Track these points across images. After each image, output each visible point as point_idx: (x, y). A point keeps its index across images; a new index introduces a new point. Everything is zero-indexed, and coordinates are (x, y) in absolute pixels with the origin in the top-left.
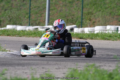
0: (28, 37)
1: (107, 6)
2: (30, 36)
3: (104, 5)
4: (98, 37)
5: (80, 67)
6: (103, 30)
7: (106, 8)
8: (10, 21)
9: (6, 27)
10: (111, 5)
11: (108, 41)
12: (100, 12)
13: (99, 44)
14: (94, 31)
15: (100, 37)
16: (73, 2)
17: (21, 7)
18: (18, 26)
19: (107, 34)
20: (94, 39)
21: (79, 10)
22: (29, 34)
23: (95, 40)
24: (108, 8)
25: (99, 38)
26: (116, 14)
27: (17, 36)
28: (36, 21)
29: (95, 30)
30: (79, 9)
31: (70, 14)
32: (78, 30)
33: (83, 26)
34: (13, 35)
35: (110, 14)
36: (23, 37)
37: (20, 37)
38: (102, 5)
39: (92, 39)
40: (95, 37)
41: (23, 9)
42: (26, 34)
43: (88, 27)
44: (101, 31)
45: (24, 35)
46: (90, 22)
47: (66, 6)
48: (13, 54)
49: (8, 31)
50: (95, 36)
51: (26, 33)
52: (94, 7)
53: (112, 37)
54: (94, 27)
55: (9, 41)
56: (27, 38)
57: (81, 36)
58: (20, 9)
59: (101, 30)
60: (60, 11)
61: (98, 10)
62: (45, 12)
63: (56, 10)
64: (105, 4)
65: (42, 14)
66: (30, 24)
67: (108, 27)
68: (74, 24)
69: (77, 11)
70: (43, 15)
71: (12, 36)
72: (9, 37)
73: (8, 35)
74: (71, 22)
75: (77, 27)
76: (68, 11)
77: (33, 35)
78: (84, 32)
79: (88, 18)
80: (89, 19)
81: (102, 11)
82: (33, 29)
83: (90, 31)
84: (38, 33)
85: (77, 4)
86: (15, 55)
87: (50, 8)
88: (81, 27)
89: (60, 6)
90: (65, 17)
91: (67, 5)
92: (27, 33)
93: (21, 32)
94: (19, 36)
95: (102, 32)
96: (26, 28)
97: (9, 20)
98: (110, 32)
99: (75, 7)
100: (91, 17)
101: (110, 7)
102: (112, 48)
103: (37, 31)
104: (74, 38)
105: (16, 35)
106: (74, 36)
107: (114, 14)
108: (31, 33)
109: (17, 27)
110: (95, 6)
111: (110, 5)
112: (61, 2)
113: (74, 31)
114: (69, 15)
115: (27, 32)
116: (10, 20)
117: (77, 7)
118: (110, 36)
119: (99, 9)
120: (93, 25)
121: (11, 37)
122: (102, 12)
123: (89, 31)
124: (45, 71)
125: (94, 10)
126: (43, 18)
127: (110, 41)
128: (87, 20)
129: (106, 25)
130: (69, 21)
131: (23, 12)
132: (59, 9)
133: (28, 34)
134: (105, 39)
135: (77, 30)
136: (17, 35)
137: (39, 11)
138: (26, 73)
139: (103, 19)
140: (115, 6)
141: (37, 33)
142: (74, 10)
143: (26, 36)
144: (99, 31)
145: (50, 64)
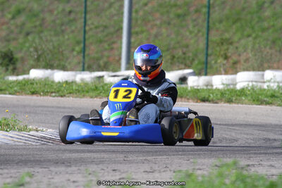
0: (81, 98)
1: (266, 24)
2: (84, 96)
3: (258, 22)
4: (243, 98)
5: (201, 168)
6: (256, 82)
7: (263, 30)
8: (38, 59)
9: (29, 73)
10: (276, 23)
11: (268, 107)
12: (250, 39)
13: (246, 114)
14: (236, 84)
15: (249, 98)
16: (185, 15)
17: (63, 28)
18: (56, 71)
19: (265, 90)
20: (235, 103)
21: (200, 34)
22: (83, 91)
23: (238, 103)
24: (268, 28)
25: (246, 101)
27: (54, 94)
28: (98, 59)
29: (238, 81)
30: (199, 31)
31: (178, 43)
32: (198, 80)
33: (208, 70)
34: (46, 93)
35: (274, 42)
36: (69, 97)
37: (62, 96)
38: (254, 23)
39: (230, 101)
40: (238, 98)
41: (69, 31)
42: (76, 90)
43: (221, 74)
44: (251, 84)
45: (70, 93)
46: (225, 62)
47: (169, 24)
48: (44, 138)
49: (32, 84)
50: (237, 95)
51: (74, 87)
52: (234, 26)
53: (277, 97)
54: (236, 73)
55: (36, 107)
56: (78, 99)
57: (203, 95)
58: (63, 31)
59: (252, 81)
60: (156, 36)
61: (246, 33)
62: (120, 37)
63: (144, 34)
64: (261, 20)
65: (114, 43)
66: (86, 66)
67: (269, 74)
68: (189, 67)
69: (196, 35)
70: (115, 46)
71: (43, 95)
72: (34, 97)
73: (33, 93)
74: (182, 63)
75: (194, 74)
76: (173, 36)
77: (91, 94)
78: (212, 86)
79: (222, 53)
80: (224, 56)
81: (254, 35)
82: (92, 78)
83: (225, 82)
84: (103, 87)
85: (195, 20)
86: (50, 139)
87: (133, 30)
88: (204, 73)
89: (156, 25)
90: (168, 50)
91: (172, 22)
92: (77, 88)
93: (64, 85)
94: (59, 96)
95: (253, 85)
96: (75, 76)
97: (36, 57)
98: (272, 85)
99: (191, 28)
100: (227, 49)
101: (273, 26)
102: (277, 123)
103: (102, 84)
104: (188, 99)
105: (52, 93)
106: (187, 95)
108: (86, 88)
109: (53, 74)
110: (238, 24)
111: (272, 23)
112: (158, 15)
113: (187, 84)
114: (177, 45)
115: (79, 86)
116: (39, 57)
117: (194, 26)
118: (273, 96)
119: (248, 31)
120: (234, 68)
121: (39, 98)
122: (255, 38)
123: (223, 84)
124: (118, 177)
125: (234, 34)
126: (116, 53)
127: (274, 107)
128: (218, 57)
129: (264, 70)
130: (175, 59)
131: (68, 39)
132: (154, 31)
133: (79, 92)
134: (262, 102)
135: (194, 82)
136: (55, 92)
137: (107, 36)
138: (74, 182)
139: (255, 55)
141: (101, 88)
142: (188, 34)
143: (75, 95)
144: (247, 83)
145: (131, 162)
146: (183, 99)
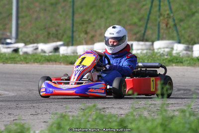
1: (113, 9)
3: (108, 8)
7: (112, 13)
10: (121, 8)
12: (103, 20)
16: (56, 4)
21: (68, 17)
24: (115, 12)
26: (129, 22)
30: (67, 15)
31: (52, 23)
32: (67, 50)
33: (74, 42)
38: (105, 8)
43: (83, 45)
46: (85, 36)
47: (45, 10)
52: (91, 11)
54: (93, 43)
57: (71, 59)
60: (36, 19)
61: (100, 16)
62: (11, 20)
63: (28, 18)
64: (110, 6)
65: (6, 24)
68: (60, 40)
69: (64, 18)
70: (7, 27)
74: (55, 37)
75: (64, 45)
76: (48, 19)
78: (77, 53)
79: (83, 30)
80: (85, 32)
81: (105, 17)
85: (63, 7)
87: (20, 15)
88: (70, 44)
89: (36, 11)
90: (45, 28)
91: (47, 9)
99: (61, 12)
100: (87, 27)
101: (119, 10)
104: (60, 63)
106: (60, 60)
107: (126, 22)
110: (94, 9)
112: (37, 4)
113: (59, 52)
114: (51, 25)
119: (101, 14)
120: (92, 40)
122: (106, 19)
124: (12, 119)
125: (92, 16)
128: (81, 32)
130: (50, 35)
132: (35, 16)
135: (64, 50)
140: (127, 8)
142: (58, 17)
145: (21, 108)
146: (57, 63)
